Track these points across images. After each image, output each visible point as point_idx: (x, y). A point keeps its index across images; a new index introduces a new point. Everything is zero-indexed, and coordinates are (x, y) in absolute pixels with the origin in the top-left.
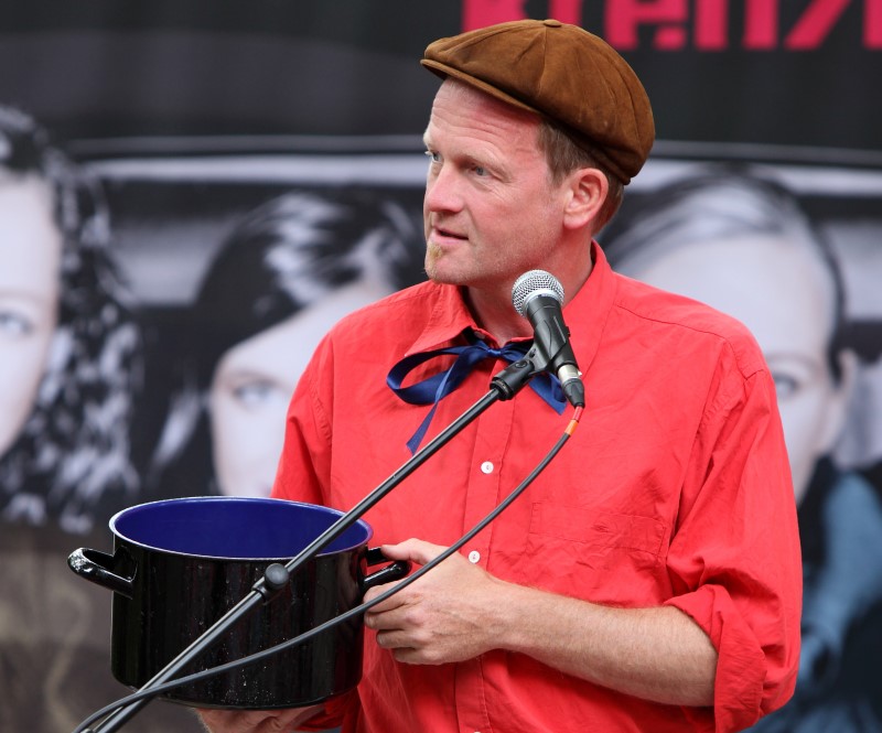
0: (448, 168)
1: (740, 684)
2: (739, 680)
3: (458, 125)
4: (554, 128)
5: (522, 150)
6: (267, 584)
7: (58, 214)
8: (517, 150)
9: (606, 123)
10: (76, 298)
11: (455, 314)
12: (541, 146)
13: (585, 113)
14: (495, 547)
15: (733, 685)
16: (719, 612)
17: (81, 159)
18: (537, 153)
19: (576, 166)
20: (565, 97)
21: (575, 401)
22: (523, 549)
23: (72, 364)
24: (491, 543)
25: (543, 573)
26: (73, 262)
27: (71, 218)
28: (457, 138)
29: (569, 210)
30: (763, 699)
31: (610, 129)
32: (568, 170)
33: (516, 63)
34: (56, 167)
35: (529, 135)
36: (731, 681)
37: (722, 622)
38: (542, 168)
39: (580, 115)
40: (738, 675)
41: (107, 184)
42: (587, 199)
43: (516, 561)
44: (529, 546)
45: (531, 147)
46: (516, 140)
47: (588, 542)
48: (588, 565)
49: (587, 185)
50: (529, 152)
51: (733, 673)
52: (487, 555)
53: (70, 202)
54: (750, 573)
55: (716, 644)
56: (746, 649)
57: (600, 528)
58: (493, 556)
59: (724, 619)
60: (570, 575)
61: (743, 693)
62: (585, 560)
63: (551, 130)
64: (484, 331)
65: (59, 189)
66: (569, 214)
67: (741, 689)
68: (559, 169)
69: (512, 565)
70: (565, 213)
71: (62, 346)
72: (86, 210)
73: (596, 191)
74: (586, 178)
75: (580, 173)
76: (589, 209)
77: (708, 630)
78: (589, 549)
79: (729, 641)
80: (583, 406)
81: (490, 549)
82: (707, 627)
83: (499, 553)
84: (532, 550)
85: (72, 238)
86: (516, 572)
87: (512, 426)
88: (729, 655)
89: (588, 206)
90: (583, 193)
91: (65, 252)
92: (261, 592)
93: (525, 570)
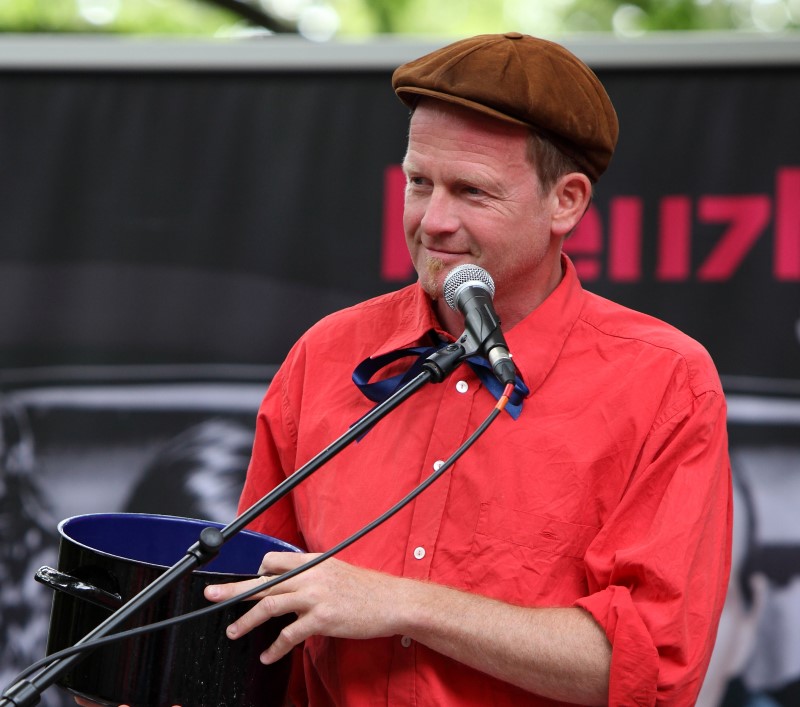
0: (439, 192)
1: (632, 681)
2: (632, 676)
3: (448, 149)
4: (542, 137)
5: (514, 166)
6: (202, 547)
8: (509, 166)
9: (590, 127)
11: (420, 318)
12: (529, 159)
13: (571, 120)
14: (441, 545)
15: (626, 681)
16: (615, 608)
18: (526, 166)
19: (562, 174)
20: (553, 106)
22: (468, 548)
24: (437, 540)
25: (488, 574)
28: (448, 162)
29: (556, 216)
30: (657, 700)
31: (593, 132)
32: (554, 178)
33: (502, 80)
35: (519, 149)
36: (623, 678)
37: (617, 616)
38: (532, 179)
39: (568, 123)
40: (631, 671)
42: (570, 203)
43: (462, 560)
44: (476, 546)
45: (522, 161)
46: (507, 157)
47: (535, 547)
48: (534, 571)
49: (570, 190)
50: (519, 166)
51: (627, 669)
52: (432, 553)
54: (656, 571)
55: (610, 641)
56: (640, 646)
57: (548, 535)
58: (438, 553)
59: (619, 614)
60: (516, 579)
61: (635, 691)
62: (531, 564)
63: (540, 141)
64: (446, 333)
66: (556, 219)
67: (633, 686)
68: (546, 179)
69: (457, 563)
70: (553, 219)
73: (580, 194)
74: (570, 184)
75: (566, 178)
76: (574, 213)
77: (604, 625)
78: (536, 554)
79: (623, 636)
81: (435, 547)
82: (603, 623)
83: (445, 551)
84: (478, 550)
86: (461, 570)
87: (467, 428)
88: (623, 651)
89: (574, 209)
90: (566, 198)
92: (196, 556)
93: (470, 569)
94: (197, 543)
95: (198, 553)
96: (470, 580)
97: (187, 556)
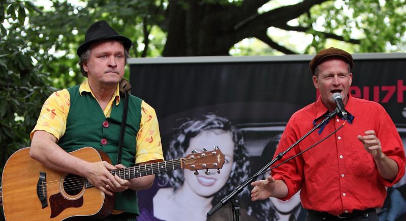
10: (237, 155)
17: (238, 128)
27: (236, 140)
34: (233, 129)
44: (353, 152)
53: (236, 136)
65: (234, 133)
71: (234, 165)
72: (239, 138)
81: (345, 154)
83: (347, 155)
85: (236, 144)
91: (235, 146)
95: (278, 157)
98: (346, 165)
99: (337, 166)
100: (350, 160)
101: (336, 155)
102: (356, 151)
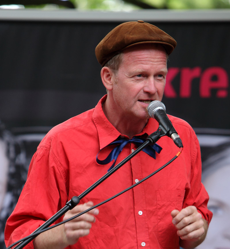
7: (8, 153)
10: (13, 182)
17: (16, 134)
21: (180, 146)
23: (12, 205)
26: (13, 170)
27: (12, 155)
34: (7, 137)
41: (25, 142)
43: (155, 212)
53: (12, 149)
57: (179, 196)
65: (8, 144)
71: (8, 199)
72: (18, 152)
80: (183, 147)
84: (160, 207)
85: (12, 161)
86: (155, 215)
91: (10, 166)
92: (69, 205)
93: (158, 214)
94: (70, 200)
95: (70, 205)
96: (159, 218)
97: (66, 205)
98: (148, 228)
99: (134, 229)
100: (153, 219)
101: (132, 211)
102: (164, 205)
